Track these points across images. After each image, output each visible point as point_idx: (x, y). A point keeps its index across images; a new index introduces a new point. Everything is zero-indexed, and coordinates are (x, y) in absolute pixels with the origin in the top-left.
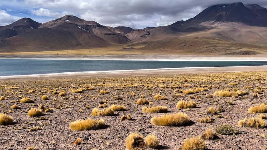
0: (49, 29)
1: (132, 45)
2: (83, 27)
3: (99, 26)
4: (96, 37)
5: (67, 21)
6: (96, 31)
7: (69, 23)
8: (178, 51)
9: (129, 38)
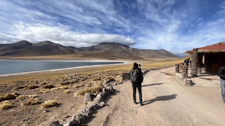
0: (38, 46)
1: (77, 54)
2: (54, 46)
3: (62, 46)
4: (61, 51)
5: (47, 43)
6: (61, 48)
7: (48, 45)
8: (94, 58)
9: (75, 51)
